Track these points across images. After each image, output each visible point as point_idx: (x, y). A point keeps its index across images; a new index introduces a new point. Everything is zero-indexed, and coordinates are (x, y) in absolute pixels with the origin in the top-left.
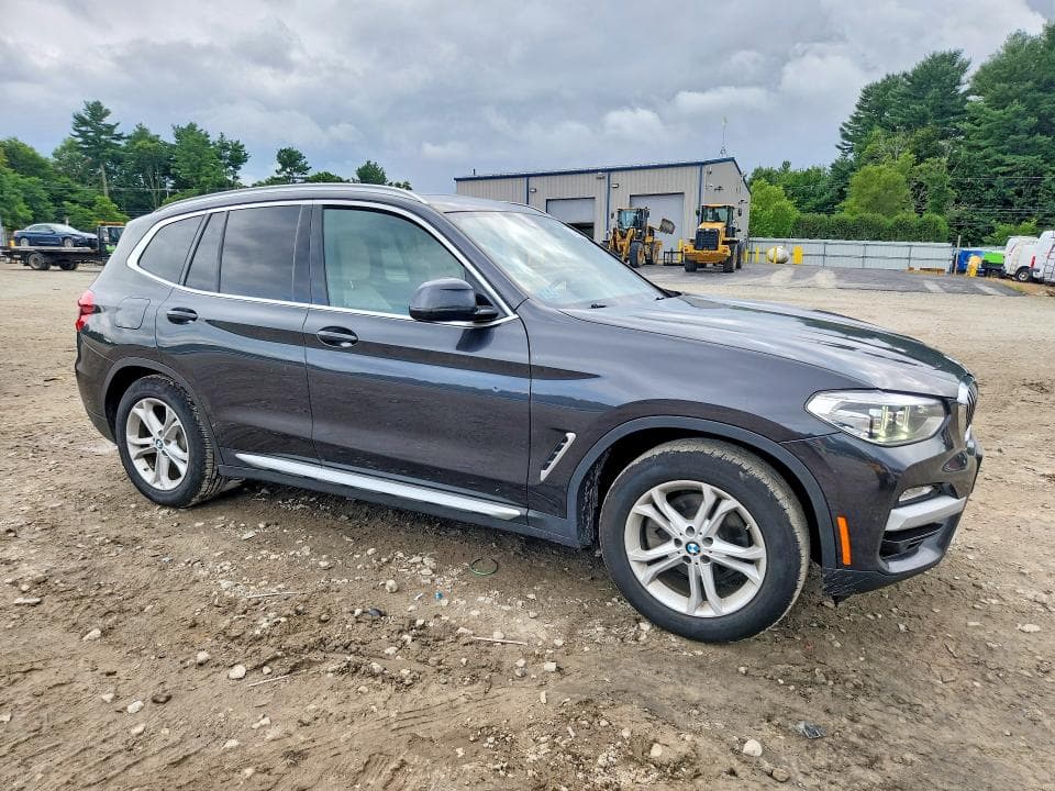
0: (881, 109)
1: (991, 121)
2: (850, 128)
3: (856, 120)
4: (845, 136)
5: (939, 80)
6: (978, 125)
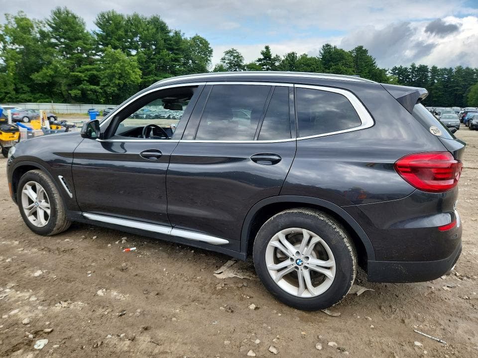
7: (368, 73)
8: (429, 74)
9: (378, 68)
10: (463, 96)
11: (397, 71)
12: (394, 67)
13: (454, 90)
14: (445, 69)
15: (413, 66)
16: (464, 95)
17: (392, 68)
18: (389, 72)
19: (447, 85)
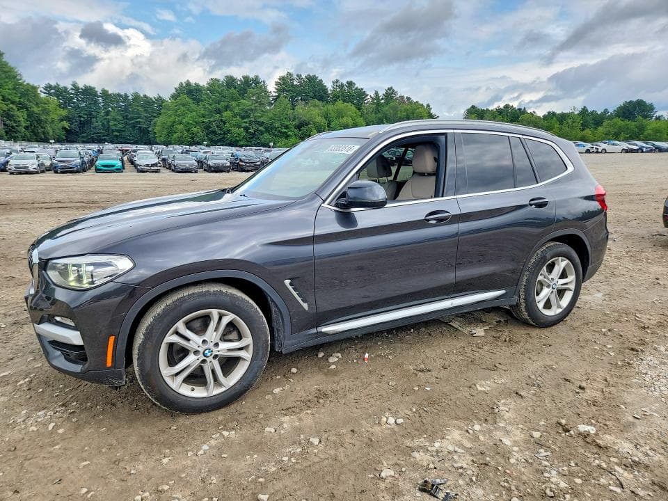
7: (14, 89)
8: (101, 100)
9: (28, 84)
10: (148, 132)
11: (53, 91)
12: (47, 83)
13: (137, 122)
14: (119, 95)
15: (75, 86)
16: (150, 129)
17: (44, 85)
18: (41, 91)
19: (127, 116)
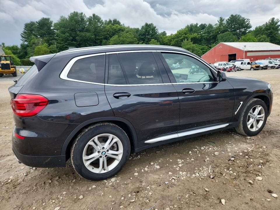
0: (32, 30)
1: (62, 37)
2: (24, 35)
3: (25, 33)
4: (22, 37)
5: (46, 25)
6: (59, 38)
